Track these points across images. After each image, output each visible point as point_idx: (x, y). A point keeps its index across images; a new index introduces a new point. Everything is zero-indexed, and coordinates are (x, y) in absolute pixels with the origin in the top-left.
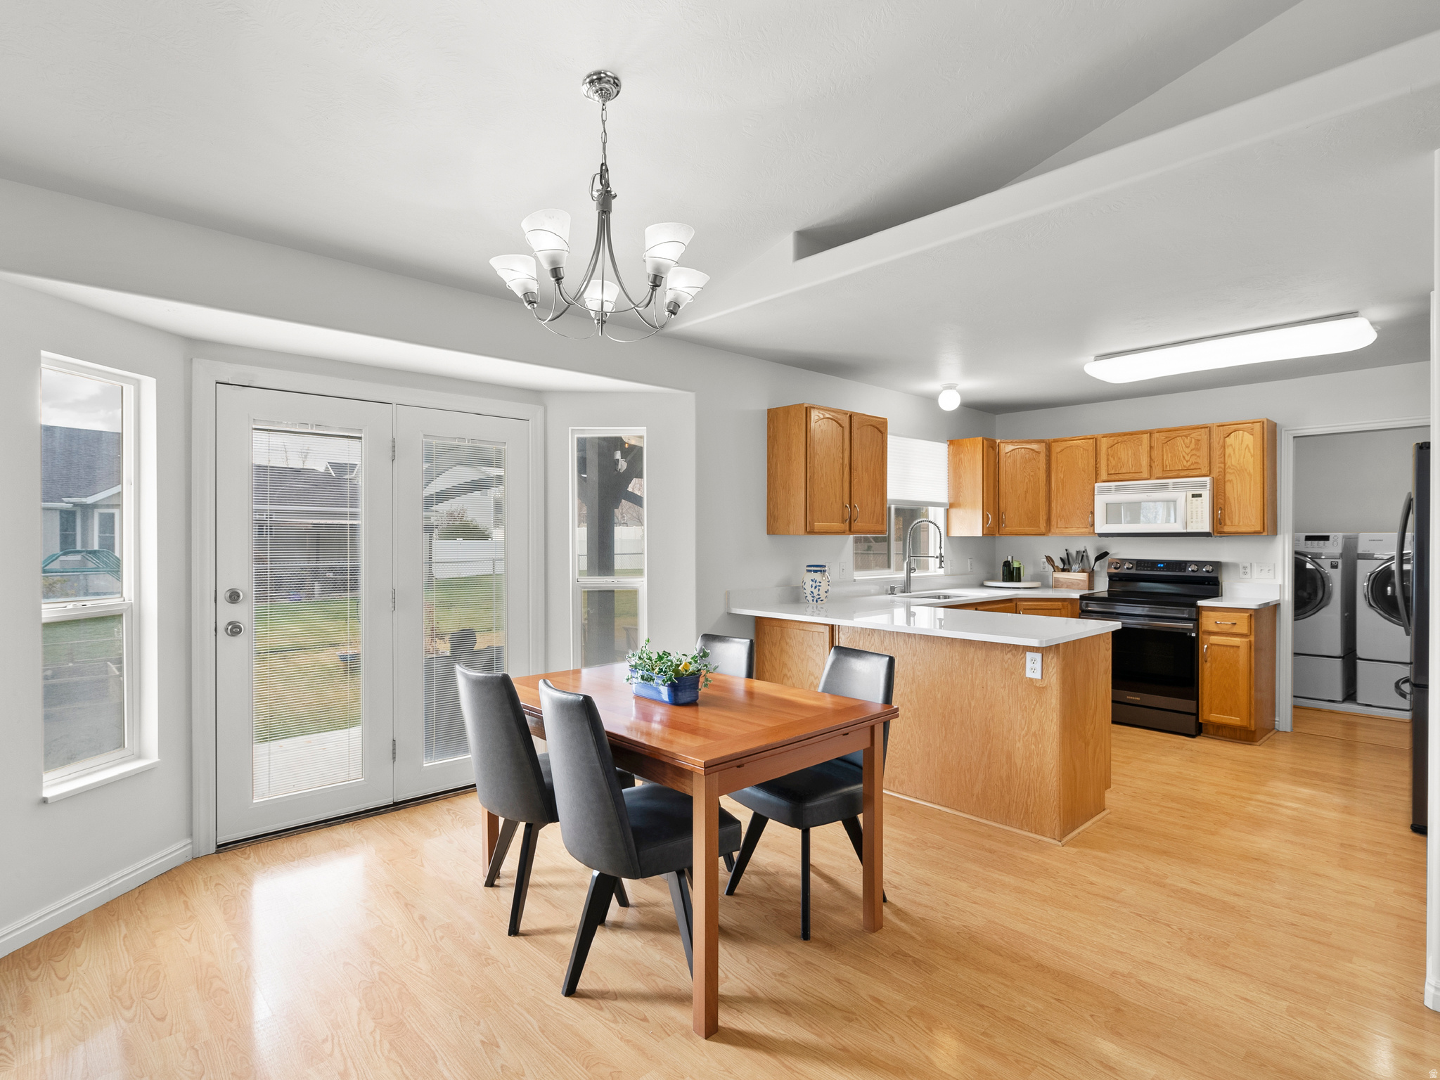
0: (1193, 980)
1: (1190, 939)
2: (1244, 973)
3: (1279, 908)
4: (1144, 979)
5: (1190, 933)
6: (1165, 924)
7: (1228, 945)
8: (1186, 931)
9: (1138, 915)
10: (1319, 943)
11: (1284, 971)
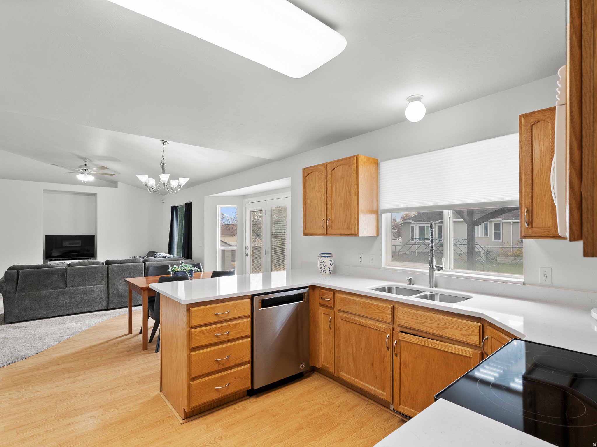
0: (57, 387)
1: (69, 396)
2: (43, 398)
3: (46, 431)
4: (70, 379)
5: (72, 398)
6: (82, 395)
7: (55, 402)
8: (73, 397)
9: (95, 391)
10: (20, 427)
11: (30, 407)
